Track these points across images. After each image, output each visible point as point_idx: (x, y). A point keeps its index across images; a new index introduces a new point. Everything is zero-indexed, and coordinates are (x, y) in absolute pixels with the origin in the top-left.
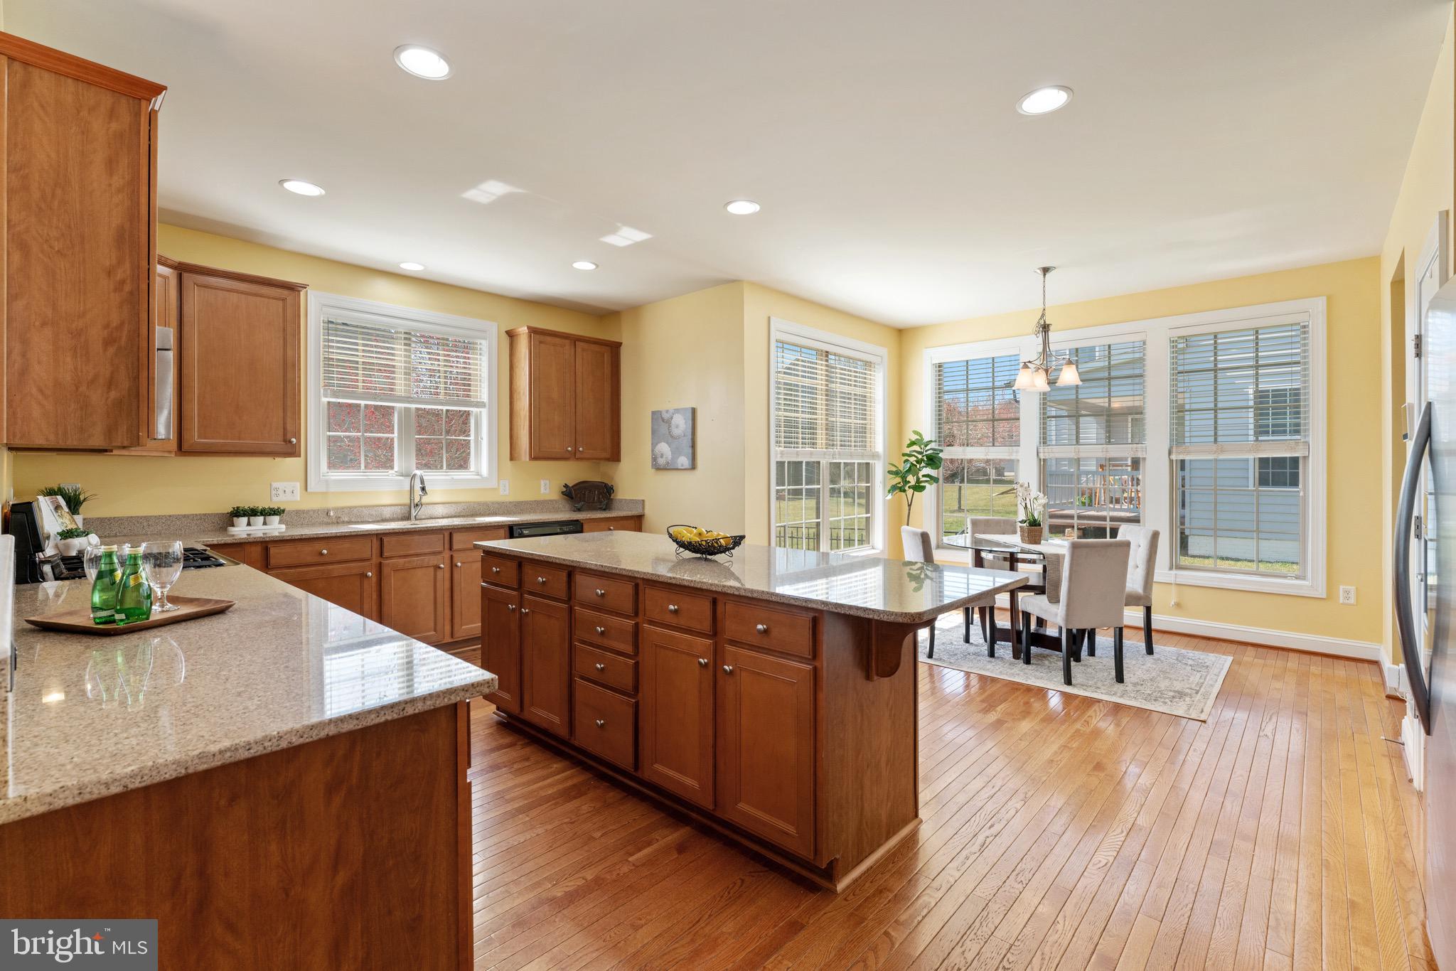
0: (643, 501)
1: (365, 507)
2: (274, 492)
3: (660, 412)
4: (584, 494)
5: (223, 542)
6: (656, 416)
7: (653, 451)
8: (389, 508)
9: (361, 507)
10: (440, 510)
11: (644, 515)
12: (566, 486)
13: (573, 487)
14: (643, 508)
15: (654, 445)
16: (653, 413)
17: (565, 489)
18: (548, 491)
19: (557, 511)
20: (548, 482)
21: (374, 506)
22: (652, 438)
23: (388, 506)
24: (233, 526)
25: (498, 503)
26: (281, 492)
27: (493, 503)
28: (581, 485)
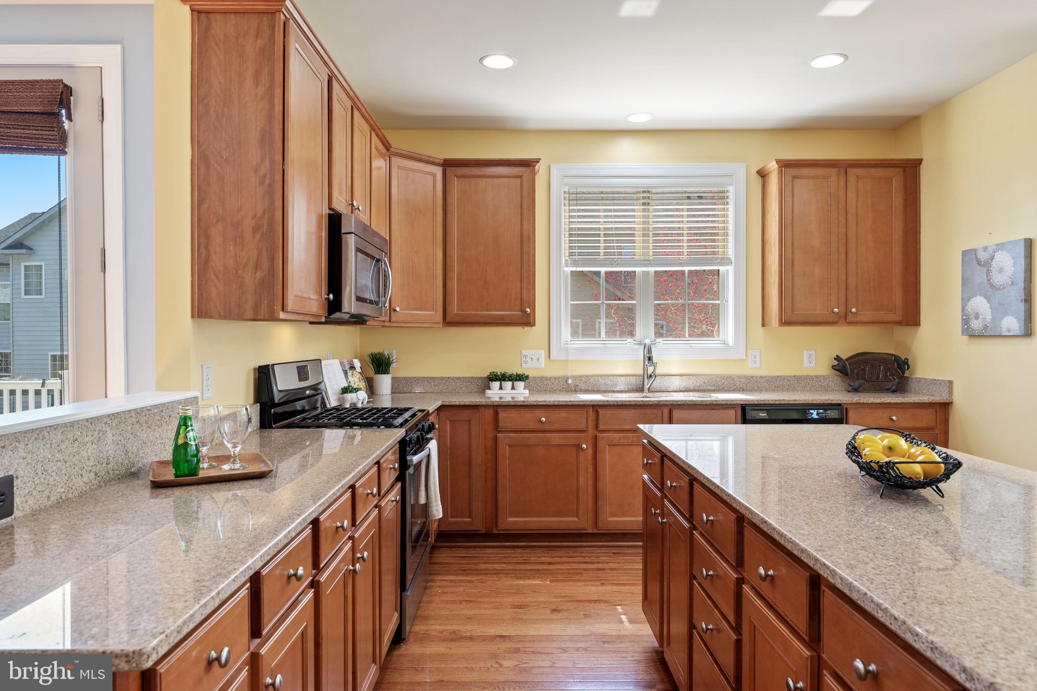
0: (951, 382)
1: (601, 376)
2: (523, 359)
3: (974, 251)
4: (864, 369)
5: (463, 403)
6: (969, 256)
7: (963, 309)
8: (624, 378)
9: (598, 376)
10: (676, 383)
11: (952, 403)
12: (838, 358)
13: (847, 359)
14: (951, 393)
15: (965, 301)
16: (965, 253)
17: (836, 363)
18: (813, 364)
19: (826, 390)
20: (813, 353)
21: (609, 376)
22: (963, 291)
23: (622, 376)
24: (489, 389)
25: (746, 377)
26: (529, 359)
27: (739, 377)
28: (860, 358)
